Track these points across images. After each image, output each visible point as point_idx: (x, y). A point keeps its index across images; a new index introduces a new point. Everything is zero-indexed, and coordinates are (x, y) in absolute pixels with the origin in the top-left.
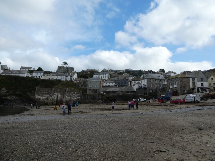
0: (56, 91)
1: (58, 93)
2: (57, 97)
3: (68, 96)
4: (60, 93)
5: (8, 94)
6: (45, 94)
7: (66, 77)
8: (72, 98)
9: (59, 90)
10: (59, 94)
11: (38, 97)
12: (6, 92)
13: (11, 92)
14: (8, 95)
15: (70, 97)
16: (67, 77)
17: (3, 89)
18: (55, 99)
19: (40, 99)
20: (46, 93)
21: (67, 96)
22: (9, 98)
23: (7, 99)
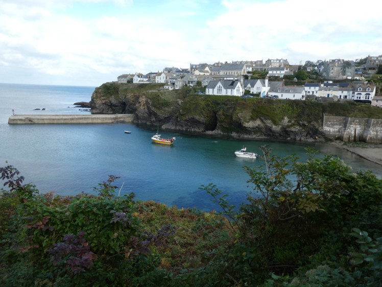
0: (354, 122)
1: (355, 125)
2: (355, 130)
3: (373, 131)
4: (360, 124)
5: (290, 124)
6: (336, 124)
7: (358, 94)
8: (379, 133)
9: (357, 121)
10: (358, 126)
11: (326, 129)
12: (288, 122)
13: (293, 122)
14: (291, 126)
15: (377, 132)
16: (360, 94)
17: (286, 118)
18: (353, 133)
19: (329, 132)
20: (338, 123)
21: (371, 131)
22: (293, 129)
23: (292, 132)
